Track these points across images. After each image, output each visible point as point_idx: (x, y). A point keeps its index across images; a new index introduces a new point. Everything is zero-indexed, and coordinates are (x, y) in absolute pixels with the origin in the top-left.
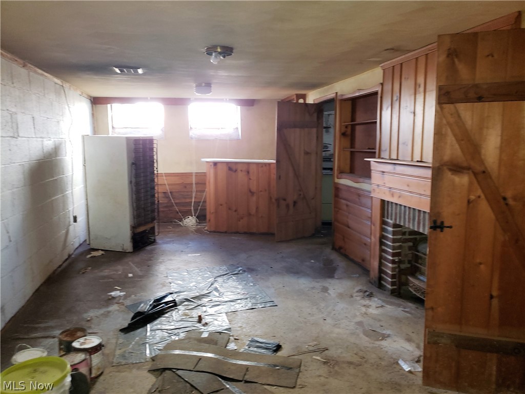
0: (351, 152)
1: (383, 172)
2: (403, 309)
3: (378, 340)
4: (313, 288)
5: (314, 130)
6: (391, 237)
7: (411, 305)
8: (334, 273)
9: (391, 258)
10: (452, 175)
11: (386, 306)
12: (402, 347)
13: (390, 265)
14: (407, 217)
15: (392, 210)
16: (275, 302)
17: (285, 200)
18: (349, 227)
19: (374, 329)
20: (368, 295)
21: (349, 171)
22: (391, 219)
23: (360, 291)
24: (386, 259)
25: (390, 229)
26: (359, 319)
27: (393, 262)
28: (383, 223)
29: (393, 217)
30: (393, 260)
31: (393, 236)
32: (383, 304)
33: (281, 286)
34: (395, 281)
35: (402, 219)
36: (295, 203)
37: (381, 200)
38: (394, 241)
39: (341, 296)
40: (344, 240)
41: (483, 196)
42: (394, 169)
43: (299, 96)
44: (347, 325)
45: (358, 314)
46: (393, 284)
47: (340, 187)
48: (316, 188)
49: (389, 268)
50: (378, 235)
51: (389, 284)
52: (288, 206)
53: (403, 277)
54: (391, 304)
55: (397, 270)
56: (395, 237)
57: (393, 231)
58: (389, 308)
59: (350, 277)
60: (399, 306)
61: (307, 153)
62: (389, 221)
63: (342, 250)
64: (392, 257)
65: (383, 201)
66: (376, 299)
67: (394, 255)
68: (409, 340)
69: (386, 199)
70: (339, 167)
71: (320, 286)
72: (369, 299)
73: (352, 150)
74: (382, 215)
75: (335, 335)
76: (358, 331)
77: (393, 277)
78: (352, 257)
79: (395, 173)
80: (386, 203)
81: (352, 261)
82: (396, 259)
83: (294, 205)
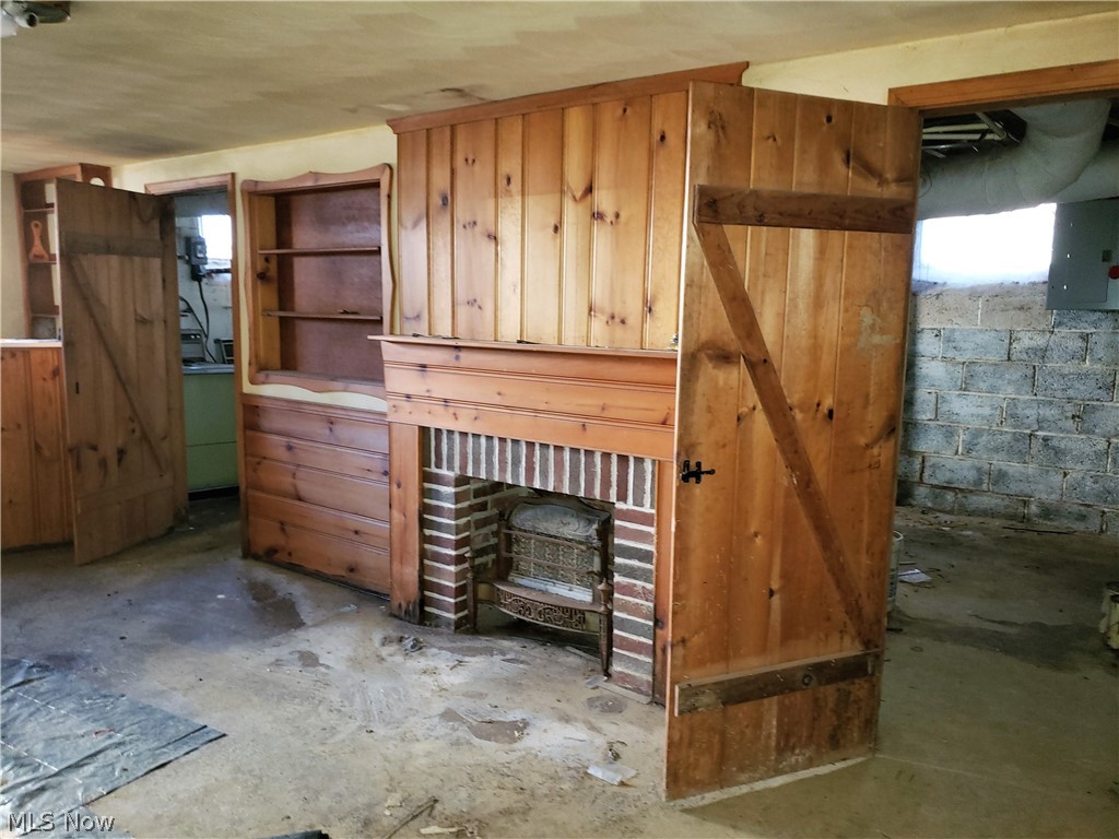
0: (282, 319)
1: (424, 366)
2: (502, 658)
3: (514, 740)
4: (278, 663)
5: (156, 263)
6: (453, 506)
7: (511, 645)
8: (298, 615)
9: (453, 553)
10: (714, 368)
11: (467, 659)
12: (565, 738)
13: (452, 568)
14: (496, 460)
15: (451, 448)
16: (210, 727)
17: (95, 448)
18: (300, 499)
19: (488, 719)
20: (412, 647)
21: (279, 366)
22: (450, 468)
23: (386, 641)
24: (437, 557)
25: (450, 490)
26: (439, 706)
27: (459, 560)
28: (426, 477)
29: (457, 464)
30: (457, 556)
31: (456, 503)
32: (460, 657)
33: (191, 679)
34: (465, 600)
35: (483, 466)
36: (121, 453)
37: (420, 427)
38: (458, 514)
39: (355, 663)
40: (283, 530)
41: (759, 406)
42: (457, 358)
43: (89, 170)
44: (428, 729)
45: (428, 695)
46: (459, 607)
47: (261, 403)
48: (169, 410)
49: (447, 575)
50: (414, 507)
51: (448, 611)
52: (103, 463)
53: (483, 589)
54: (474, 652)
55: (469, 575)
56: (459, 506)
57: (456, 493)
58: (476, 663)
59: (341, 617)
60: (489, 652)
61: (142, 321)
62: (444, 471)
63: (278, 556)
64: (456, 550)
65: (424, 431)
66: (434, 650)
67: (458, 545)
68: (566, 719)
69: (432, 424)
70: (255, 355)
71: (291, 653)
72: (421, 654)
73: (283, 314)
74: (424, 461)
75: (423, 761)
76: (460, 733)
77: (460, 591)
78: (312, 566)
79: (458, 368)
80: (433, 433)
81: (317, 575)
82: (466, 551)
83: (120, 460)
